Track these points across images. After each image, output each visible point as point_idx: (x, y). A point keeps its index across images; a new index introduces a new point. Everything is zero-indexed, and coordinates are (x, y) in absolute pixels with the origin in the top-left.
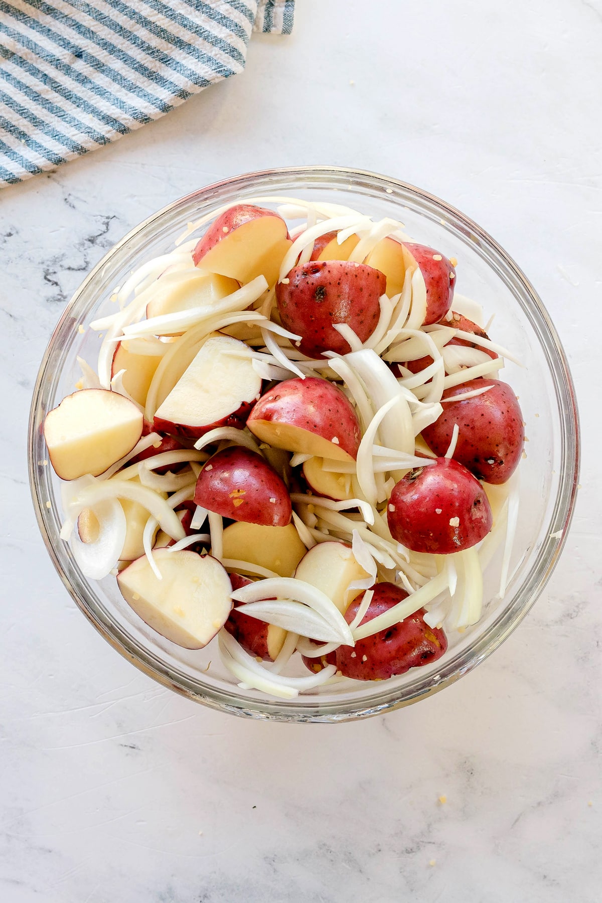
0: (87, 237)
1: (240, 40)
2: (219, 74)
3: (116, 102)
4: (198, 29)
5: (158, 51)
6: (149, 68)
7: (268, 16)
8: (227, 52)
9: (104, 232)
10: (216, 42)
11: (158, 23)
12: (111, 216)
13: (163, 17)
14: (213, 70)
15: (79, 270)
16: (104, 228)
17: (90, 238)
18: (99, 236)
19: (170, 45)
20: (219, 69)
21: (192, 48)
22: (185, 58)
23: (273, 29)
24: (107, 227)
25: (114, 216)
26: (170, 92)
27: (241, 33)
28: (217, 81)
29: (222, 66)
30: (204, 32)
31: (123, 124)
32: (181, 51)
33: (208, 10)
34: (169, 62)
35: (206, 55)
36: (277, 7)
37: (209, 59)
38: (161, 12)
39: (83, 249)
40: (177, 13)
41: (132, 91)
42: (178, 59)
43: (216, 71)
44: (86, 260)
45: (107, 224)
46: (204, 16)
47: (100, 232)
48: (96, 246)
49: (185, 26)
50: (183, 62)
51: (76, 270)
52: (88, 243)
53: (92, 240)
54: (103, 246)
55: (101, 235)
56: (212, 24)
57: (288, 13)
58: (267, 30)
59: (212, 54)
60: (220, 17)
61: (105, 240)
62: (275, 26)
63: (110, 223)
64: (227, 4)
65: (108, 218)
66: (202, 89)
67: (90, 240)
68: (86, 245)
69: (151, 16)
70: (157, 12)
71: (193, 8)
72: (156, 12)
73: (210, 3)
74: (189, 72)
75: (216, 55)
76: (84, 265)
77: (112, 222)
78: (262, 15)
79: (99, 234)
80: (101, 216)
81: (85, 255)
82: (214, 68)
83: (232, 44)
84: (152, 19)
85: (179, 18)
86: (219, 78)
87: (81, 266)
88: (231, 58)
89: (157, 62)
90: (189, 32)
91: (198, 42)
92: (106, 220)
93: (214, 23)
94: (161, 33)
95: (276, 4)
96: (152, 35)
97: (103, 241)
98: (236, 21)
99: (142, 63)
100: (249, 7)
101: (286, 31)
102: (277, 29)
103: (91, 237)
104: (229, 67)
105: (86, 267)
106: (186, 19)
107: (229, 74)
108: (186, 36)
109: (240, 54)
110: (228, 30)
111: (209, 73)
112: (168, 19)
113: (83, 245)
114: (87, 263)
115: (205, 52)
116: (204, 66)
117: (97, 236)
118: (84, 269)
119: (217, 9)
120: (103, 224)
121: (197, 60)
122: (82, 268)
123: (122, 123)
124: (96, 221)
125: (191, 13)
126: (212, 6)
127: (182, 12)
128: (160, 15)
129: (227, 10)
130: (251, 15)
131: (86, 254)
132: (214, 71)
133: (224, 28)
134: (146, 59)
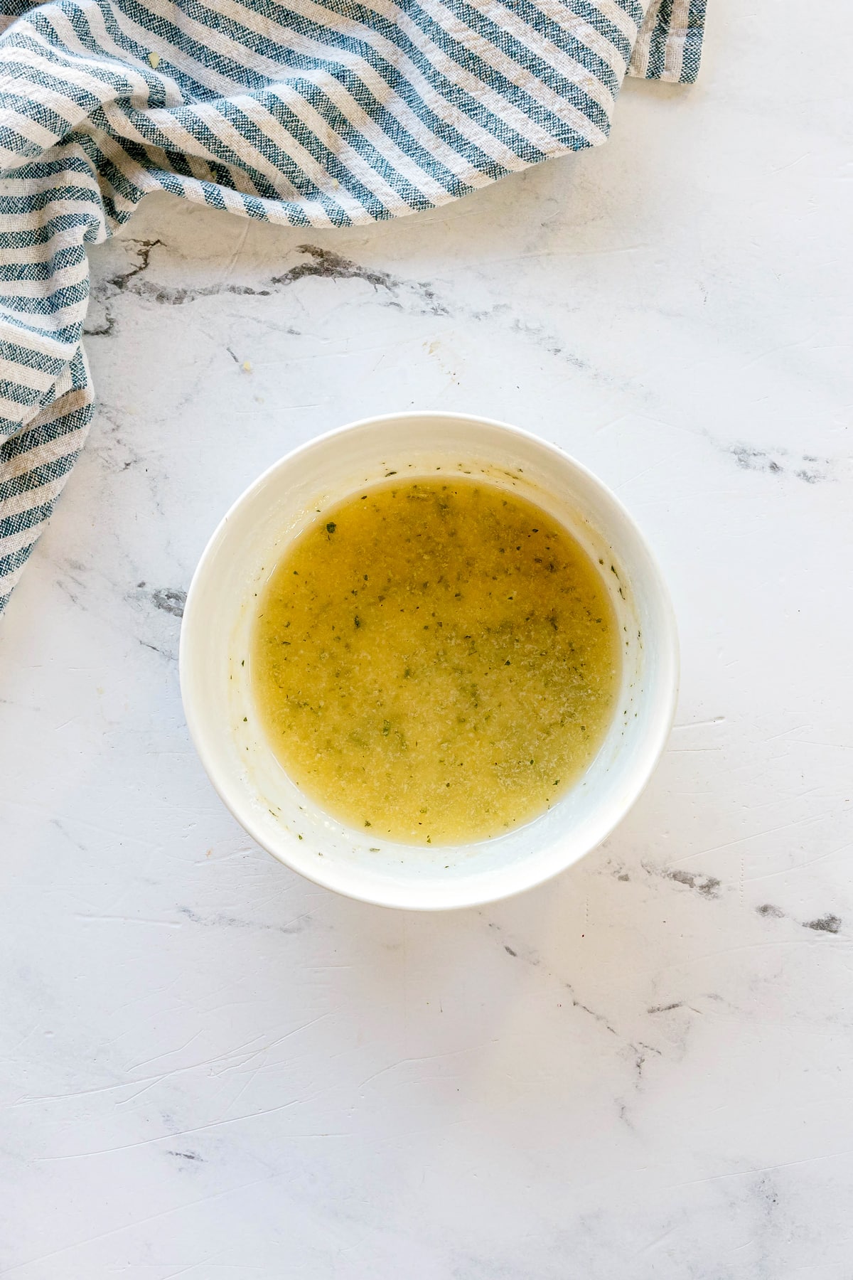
0: (111, 277)
1: (605, 89)
2: (563, 144)
3: (379, 164)
4: (534, 63)
5: (459, 91)
6: (441, 117)
7: (657, 50)
8: (580, 107)
9: (141, 269)
10: (563, 88)
11: (467, 46)
12: (153, 240)
13: (476, 35)
14: (553, 136)
15: (97, 333)
16: (140, 261)
17: (116, 279)
18: (131, 274)
19: (482, 84)
20: (564, 136)
21: (520, 94)
22: (505, 109)
23: (665, 75)
24: (145, 260)
25: (158, 241)
26: (471, 165)
27: (605, 74)
28: (558, 154)
29: (569, 131)
30: (545, 69)
31: (382, 202)
32: (500, 96)
33: (555, 33)
34: (475, 112)
35: (542, 109)
36: (672, 35)
37: (549, 116)
38: (474, 27)
39: (104, 298)
40: (502, 30)
41: (410, 152)
42: (492, 109)
43: (558, 138)
44: (109, 317)
45: (146, 254)
46: (547, 42)
47: (134, 269)
48: (127, 292)
49: (513, 55)
50: (501, 116)
51: (93, 334)
52: (112, 288)
53: (119, 282)
54: (139, 293)
55: (135, 273)
56: (560, 56)
57: (692, 48)
58: (653, 74)
59: (554, 109)
60: (575, 45)
61: (143, 282)
62: (668, 69)
63: (150, 253)
64: (589, 25)
65: (147, 244)
66: (529, 165)
67: (115, 283)
68: (109, 293)
69: (456, 32)
70: (467, 26)
71: (529, 26)
72: (465, 25)
73: (559, 21)
74: (510, 135)
75: (561, 110)
76: (105, 325)
77: (155, 252)
78: (646, 48)
79: (131, 271)
80: (135, 240)
81: (107, 309)
82: (555, 133)
83: (591, 95)
84: (456, 36)
85: (504, 39)
86: (564, 150)
87: (100, 327)
88: (586, 118)
89: (455, 108)
90: (518, 66)
91: (533, 86)
92: (144, 248)
93: (563, 56)
94: (470, 61)
95: (671, 31)
96: (453, 63)
97: (139, 284)
98: (602, 55)
99: (431, 107)
100: (625, 34)
101: (688, 77)
102: (671, 74)
103: (118, 277)
104: (582, 134)
105: (109, 328)
106: (516, 43)
107: (579, 144)
108: (512, 71)
109: (602, 113)
110: (586, 70)
111: (546, 141)
112: (484, 40)
113: (105, 290)
114: (111, 321)
115: (541, 103)
116: (537, 127)
117: (128, 276)
118: (106, 332)
119: (572, 32)
120: (139, 255)
121: (526, 115)
122: (102, 330)
123: (380, 200)
124: (126, 250)
125: (525, 34)
126: (564, 26)
127: (511, 30)
128: (471, 32)
129: (587, 36)
130: (626, 48)
131: (109, 306)
132: (554, 138)
133: (580, 65)
134: (436, 102)
